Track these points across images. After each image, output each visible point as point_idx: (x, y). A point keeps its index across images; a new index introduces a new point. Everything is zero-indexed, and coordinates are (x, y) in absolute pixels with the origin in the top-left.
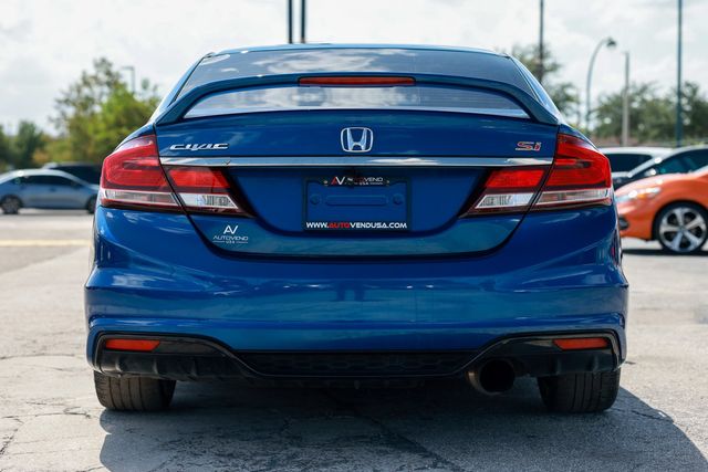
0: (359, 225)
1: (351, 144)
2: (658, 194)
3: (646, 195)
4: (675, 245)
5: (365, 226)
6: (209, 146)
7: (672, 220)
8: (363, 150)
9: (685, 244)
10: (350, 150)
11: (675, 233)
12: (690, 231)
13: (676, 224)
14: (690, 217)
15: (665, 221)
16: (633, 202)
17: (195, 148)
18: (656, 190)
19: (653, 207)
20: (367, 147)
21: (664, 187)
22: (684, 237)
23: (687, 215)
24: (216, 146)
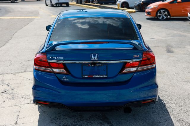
0: (95, 76)
1: (93, 58)
2: (158, 7)
3: (155, 7)
4: (161, 18)
5: (96, 76)
6: (59, 58)
7: (160, 13)
8: (96, 59)
9: (163, 18)
10: (93, 59)
11: (161, 16)
12: (164, 15)
13: (161, 14)
14: (164, 12)
15: (159, 13)
16: (152, 9)
17: (56, 58)
18: (157, 6)
19: (156, 10)
20: (97, 59)
21: (159, 5)
22: (163, 16)
23: (163, 11)
24: (61, 58)
